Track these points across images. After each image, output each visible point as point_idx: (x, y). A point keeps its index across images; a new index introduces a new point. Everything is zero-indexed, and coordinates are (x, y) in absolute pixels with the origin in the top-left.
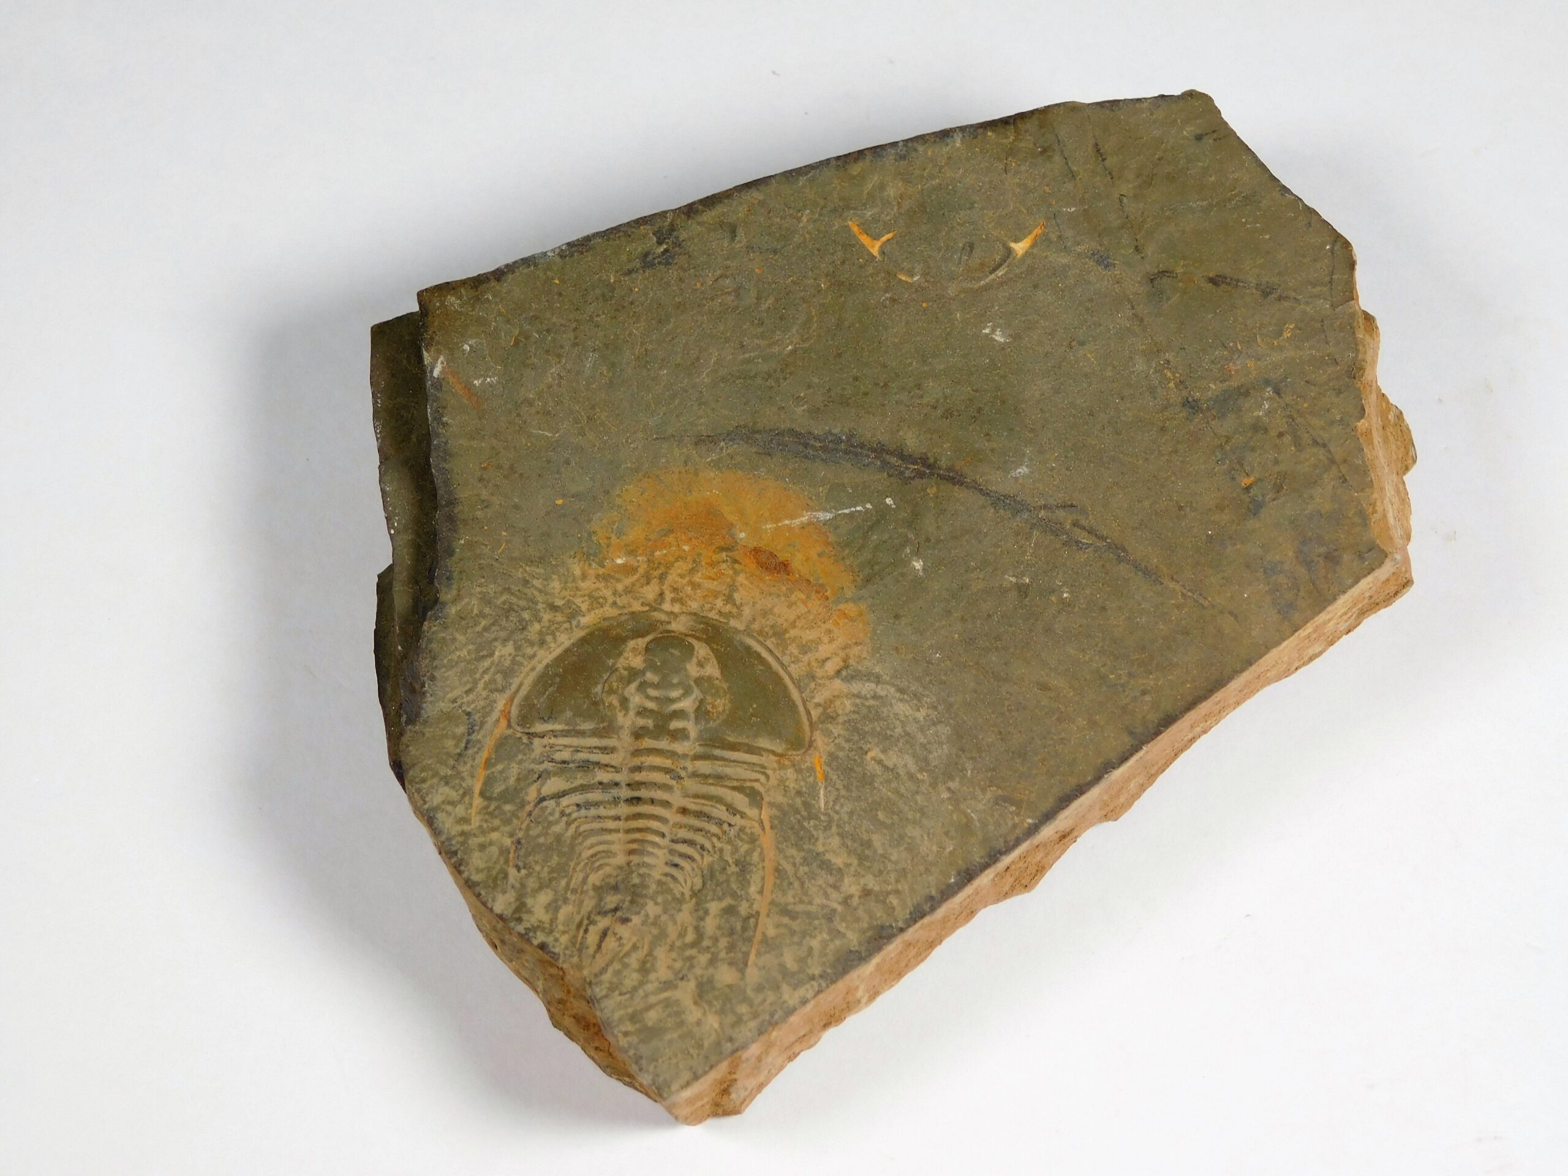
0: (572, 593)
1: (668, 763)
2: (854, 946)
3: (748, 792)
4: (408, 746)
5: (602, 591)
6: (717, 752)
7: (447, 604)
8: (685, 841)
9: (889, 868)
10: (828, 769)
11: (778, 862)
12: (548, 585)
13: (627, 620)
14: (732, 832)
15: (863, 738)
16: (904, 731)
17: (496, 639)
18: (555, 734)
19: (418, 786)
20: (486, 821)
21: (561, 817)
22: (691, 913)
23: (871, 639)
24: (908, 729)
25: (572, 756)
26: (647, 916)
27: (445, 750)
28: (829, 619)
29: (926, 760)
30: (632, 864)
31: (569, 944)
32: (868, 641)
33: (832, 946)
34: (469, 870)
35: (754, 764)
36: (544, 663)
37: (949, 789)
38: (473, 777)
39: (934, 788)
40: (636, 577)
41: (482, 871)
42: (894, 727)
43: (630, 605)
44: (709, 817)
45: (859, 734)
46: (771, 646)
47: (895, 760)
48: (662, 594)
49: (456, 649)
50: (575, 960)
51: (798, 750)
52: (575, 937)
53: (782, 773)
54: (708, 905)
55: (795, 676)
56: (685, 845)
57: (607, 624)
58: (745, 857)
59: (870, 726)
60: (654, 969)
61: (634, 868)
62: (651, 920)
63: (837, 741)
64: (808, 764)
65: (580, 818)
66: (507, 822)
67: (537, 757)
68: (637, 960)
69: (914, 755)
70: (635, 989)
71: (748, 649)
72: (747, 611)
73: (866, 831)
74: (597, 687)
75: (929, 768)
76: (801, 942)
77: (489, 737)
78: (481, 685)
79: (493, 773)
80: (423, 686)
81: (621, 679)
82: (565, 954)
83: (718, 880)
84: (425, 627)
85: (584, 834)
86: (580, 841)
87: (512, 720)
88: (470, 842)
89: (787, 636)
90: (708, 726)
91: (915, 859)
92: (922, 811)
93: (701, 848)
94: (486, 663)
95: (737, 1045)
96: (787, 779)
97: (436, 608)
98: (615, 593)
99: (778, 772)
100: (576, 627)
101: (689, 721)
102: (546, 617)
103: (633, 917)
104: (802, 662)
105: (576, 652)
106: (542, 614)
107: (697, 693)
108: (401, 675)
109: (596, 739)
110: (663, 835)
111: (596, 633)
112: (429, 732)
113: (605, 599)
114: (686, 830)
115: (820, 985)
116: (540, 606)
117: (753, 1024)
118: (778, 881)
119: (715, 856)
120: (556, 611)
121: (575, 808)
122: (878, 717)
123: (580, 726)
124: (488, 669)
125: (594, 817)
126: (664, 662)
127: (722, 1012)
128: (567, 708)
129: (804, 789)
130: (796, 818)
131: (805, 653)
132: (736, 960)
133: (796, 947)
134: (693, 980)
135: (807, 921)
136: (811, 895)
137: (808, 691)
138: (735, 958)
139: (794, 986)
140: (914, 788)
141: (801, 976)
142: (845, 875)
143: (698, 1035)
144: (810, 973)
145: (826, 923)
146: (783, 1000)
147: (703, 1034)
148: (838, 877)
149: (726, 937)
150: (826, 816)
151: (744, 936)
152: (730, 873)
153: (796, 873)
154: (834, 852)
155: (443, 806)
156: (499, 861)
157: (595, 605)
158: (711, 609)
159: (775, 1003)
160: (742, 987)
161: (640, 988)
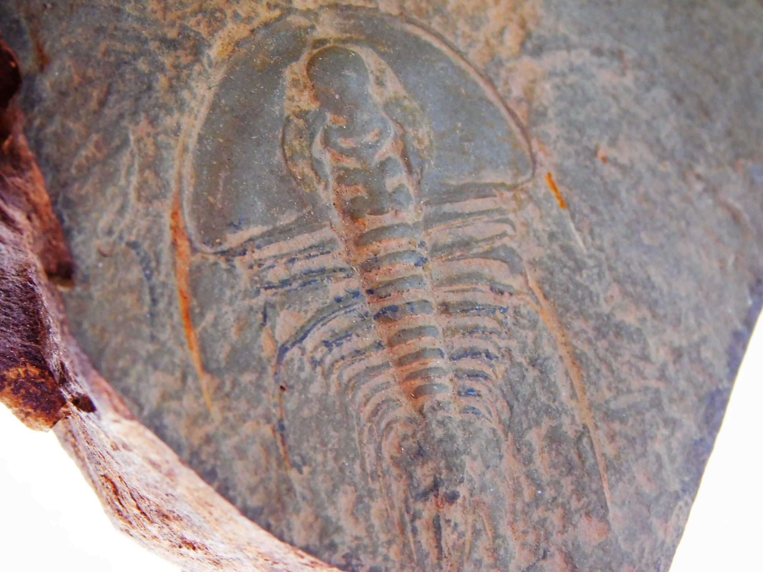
0: (179, 13)
6: (447, 208)
7: (33, 75)
9: (684, 310)
11: (571, 343)
12: (145, 8)
15: (584, 133)
16: (621, 109)
17: (121, 116)
20: (229, 409)
21: (314, 368)
22: (514, 456)
24: (623, 105)
26: (471, 480)
27: (131, 314)
33: (675, 444)
34: (240, 494)
37: (699, 178)
38: (181, 345)
39: (684, 180)
42: (609, 107)
43: (256, 13)
45: (578, 129)
47: (628, 154)
49: (78, 147)
52: (405, 545)
53: (524, 212)
54: (528, 438)
55: (479, 65)
59: (584, 113)
63: (558, 146)
69: (645, 140)
73: (639, 265)
75: (667, 154)
78: (132, 195)
85: (351, 385)
88: (223, 449)
89: (449, 8)
91: (703, 287)
92: (683, 216)
94: (126, 158)
96: (532, 219)
99: (519, 213)
100: (210, 65)
102: (167, 61)
103: (458, 489)
106: (161, 59)
113: (222, 11)
114: (461, 335)
116: (153, 45)
118: (583, 372)
120: (176, 49)
122: (587, 98)
123: (280, 220)
124: (131, 165)
129: (555, 228)
130: (564, 274)
131: (477, 28)
132: (592, 506)
133: (642, 461)
134: (557, 553)
135: (639, 418)
136: (626, 379)
137: (501, 83)
138: (590, 502)
139: (665, 517)
140: (662, 187)
141: (664, 499)
142: (647, 337)
144: (672, 491)
145: (657, 413)
146: (660, 541)
148: (642, 342)
149: (567, 476)
150: (593, 260)
151: (587, 467)
152: (531, 381)
153: (597, 354)
154: (620, 306)
155: (166, 405)
157: (215, 24)
159: (655, 550)
160: (614, 541)
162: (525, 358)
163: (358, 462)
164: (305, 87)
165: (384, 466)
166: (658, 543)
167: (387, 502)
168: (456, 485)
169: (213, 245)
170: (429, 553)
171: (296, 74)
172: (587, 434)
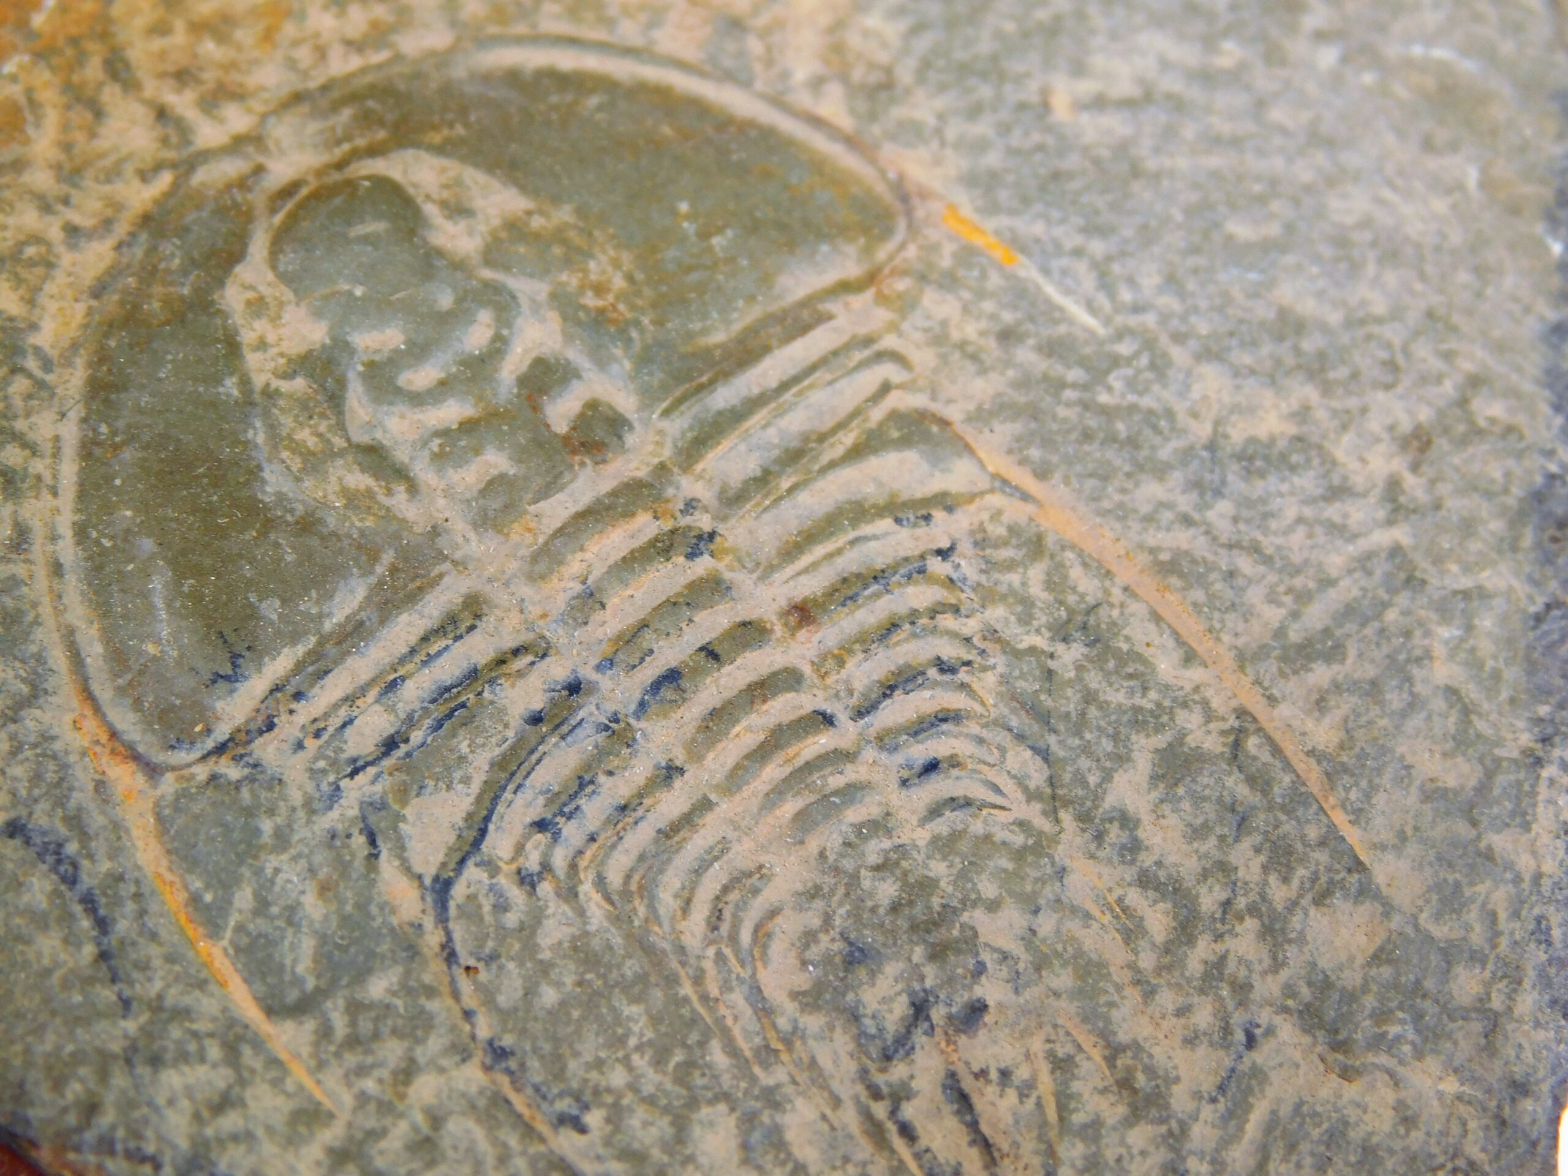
2: (1531, 599)
3: (895, 434)
6: (724, 397)
8: (888, 689)
9: (1397, 342)
10: (1004, 221)
11: (1141, 546)
13: (152, 250)
14: (968, 567)
15: (1002, 77)
20: (362, 1071)
22: (1092, 857)
25: (391, 709)
26: (1005, 956)
27: (58, 975)
33: (1485, 647)
35: (835, 353)
36: (66, 532)
37: (1321, 36)
38: (201, 985)
39: (1283, 62)
40: (52, 118)
43: (118, 206)
45: (984, 76)
46: (564, 28)
47: (1126, 69)
48: (162, 114)
53: (917, 319)
54: (1109, 801)
55: (690, 53)
58: (1061, 603)
59: (986, 34)
61: (848, 864)
62: (1025, 959)
63: (951, 137)
64: (949, 248)
65: (580, 852)
67: (310, 787)
68: (1104, 1091)
69: (1158, 21)
71: (513, 77)
73: (1249, 296)
74: (264, 482)
75: (1222, 24)
76: (1412, 694)
79: (240, 928)
83: (1068, 714)
85: (633, 887)
87: (141, 749)
88: (381, 1162)
91: (1429, 269)
93: (942, 671)
95: (1545, 1088)
96: (944, 324)
98: (46, 207)
99: (905, 326)
100: (47, 367)
101: (578, 376)
103: (978, 991)
104: (670, 6)
105: (114, 433)
109: (404, 618)
111: (113, 343)
113: (36, 239)
114: (861, 656)
118: (1198, 596)
119: (992, 661)
123: (329, 615)
125: (609, 822)
127: (1431, 1038)
129: (1008, 317)
130: (1068, 405)
132: (1324, 879)
133: (1416, 721)
134: (1278, 1020)
135: (1369, 631)
136: (1306, 561)
137: (758, 68)
138: (1316, 873)
139: (1518, 820)
140: (1240, 100)
141: (1502, 780)
142: (1326, 444)
143: (1435, 1150)
144: (1515, 754)
145: (1413, 599)
146: (1527, 877)
147: (1445, 1133)
148: (1316, 462)
149: (1237, 840)
150: (1128, 340)
151: (1279, 800)
152: (1072, 674)
153: (1215, 539)
154: (1235, 409)
155: (209, 1132)
156: (505, 1145)
157: (33, 275)
158: (321, 53)
159: (1523, 902)
160: (1409, 930)
161: (1184, 1159)
162: (1038, 631)
164: (281, 305)
165: (782, 1023)
166: (1526, 885)
168: (970, 988)
169: (192, 743)
170: (960, 1164)
171: (251, 288)
172: (1252, 727)
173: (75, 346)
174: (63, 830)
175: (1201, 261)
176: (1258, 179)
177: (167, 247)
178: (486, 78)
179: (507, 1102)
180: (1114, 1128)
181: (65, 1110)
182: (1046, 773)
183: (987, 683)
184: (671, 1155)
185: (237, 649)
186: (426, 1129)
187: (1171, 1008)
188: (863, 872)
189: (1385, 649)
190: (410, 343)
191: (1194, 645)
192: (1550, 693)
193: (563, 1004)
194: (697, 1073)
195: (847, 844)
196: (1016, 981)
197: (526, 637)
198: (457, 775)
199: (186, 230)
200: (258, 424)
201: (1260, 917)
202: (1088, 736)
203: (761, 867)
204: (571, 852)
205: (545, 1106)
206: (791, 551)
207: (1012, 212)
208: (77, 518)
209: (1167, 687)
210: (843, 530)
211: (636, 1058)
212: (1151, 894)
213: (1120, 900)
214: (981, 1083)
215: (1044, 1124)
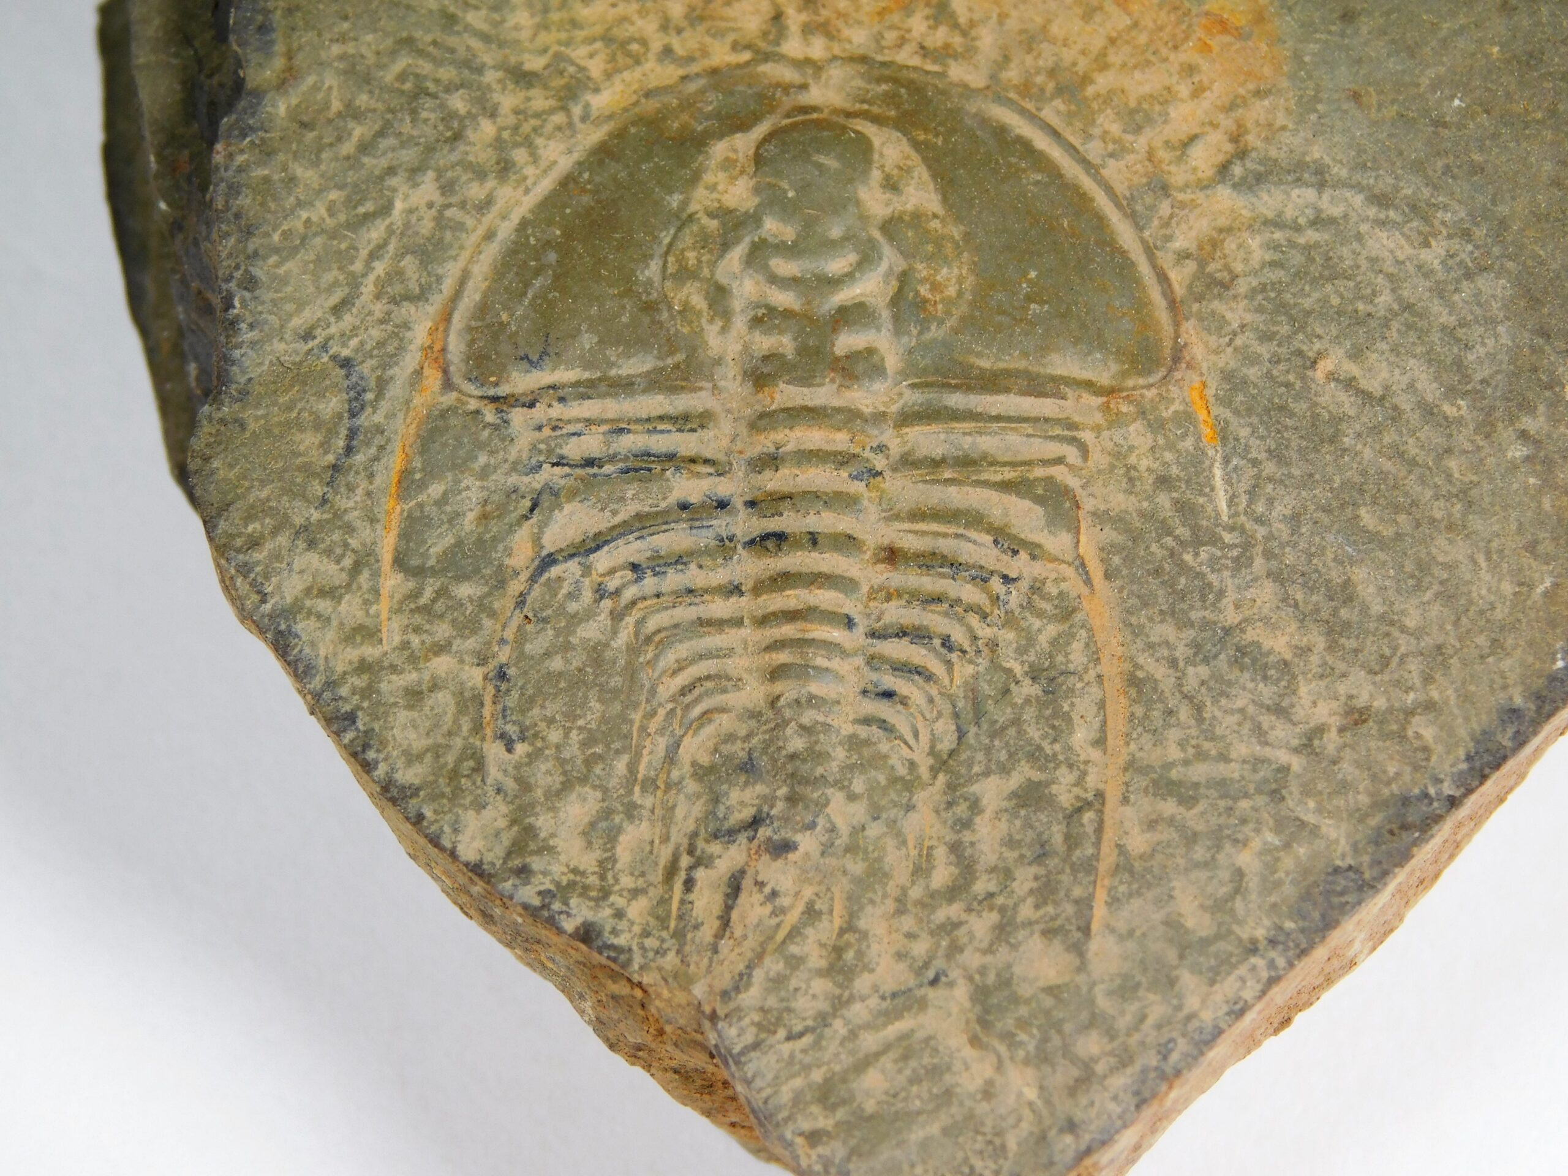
0: (563, 36)
1: (840, 440)
2: (1343, 856)
3: (1040, 491)
4: (207, 459)
5: (632, 23)
6: (956, 400)
7: (265, 92)
8: (902, 633)
9: (1403, 649)
10: (1227, 414)
11: (1132, 659)
12: (503, 21)
13: (702, 91)
14: (1015, 598)
15: (1302, 328)
16: (1399, 299)
17: (391, 171)
18: (558, 393)
19: (241, 557)
20: (417, 630)
22: (937, 812)
23: (1292, 77)
24: (1405, 293)
25: (607, 444)
26: (832, 829)
27: (300, 460)
28: (1187, 38)
29: (1459, 364)
30: (782, 702)
31: (652, 922)
32: (1285, 83)
33: (1288, 862)
35: (1047, 420)
36: (515, 218)
37: (1524, 435)
38: (373, 520)
39: (1488, 436)
41: (420, 757)
42: (1374, 293)
43: (705, 53)
44: (955, 566)
45: (1292, 320)
46: (1055, 121)
47: (1385, 374)
48: (777, 17)
49: (300, 204)
50: (671, 960)
51: (1150, 372)
52: (664, 902)
53: (1117, 435)
54: (975, 788)
55: (1121, 189)
56: (905, 641)
57: (651, 106)
58: (1051, 656)
59: (1316, 295)
60: (864, 965)
61: (788, 713)
63: (1239, 342)
64: (1177, 406)
66: (470, 627)
67: (525, 456)
68: (822, 945)
69: (1430, 359)
70: (823, 1020)
71: (1001, 132)
72: (987, 40)
73: (1335, 560)
74: (647, 266)
75: (1469, 387)
76: (1213, 858)
77: (401, 415)
78: (368, 288)
79: (421, 506)
80: (228, 305)
81: (704, 240)
82: (642, 948)
84: (219, 156)
85: (657, 638)
86: (650, 655)
87: (452, 368)
88: (384, 686)
89: (1090, 91)
90: (928, 336)
91: (1464, 620)
92: (1463, 494)
93: (943, 645)
94: (375, 233)
95: (1087, 1137)
96: (1131, 448)
97: (242, 104)
98: (664, 27)
99: (1105, 434)
100: (584, 119)
101: (878, 329)
102: (507, 101)
103: (798, 838)
104: (1133, 151)
105: (589, 182)
106: (496, 97)
107: (890, 258)
108: (174, 271)
110: (849, 623)
111: (633, 130)
112: (257, 419)
113: (644, 42)
114: (903, 602)
115: (1272, 964)
116: (491, 77)
117: (1120, 1081)
118: (1139, 711)
120: (530, 85)
121: (629, 575)
122: (1332, 273)
123: (620, 367)
124: (382, 246)
126: (804, 188)
127: (1042, 1058)
128: (584, 327)
129: (1175, 471)
130: (1163, 546)
131: (1138, 129)
132: (1059, 922)
133: (1202, 875)
134: (961, 982)
135: (1222, 803)
136: (1223, 737)
137: (1156, 222)
138: (1057, 916)
139: (1211, 975)
140: (1439, 440)
141: (1222, 946)
142: (1300, 678)
143: (989, 1123)
144: (1245, 936)
145: (1267, 804)
146: (1186, 1011)
147: (1003, 1118)
148: (1284, 683)
149: (1030, 864)
150: (1236, 534)
151: (1074, 859)
152: (1020, 701)
153: (1180, 685)
154: (1266, 620)
155: (308, 603)
156: (460, 727)
157: (621, 60)
158: (901, 42)
159: (1169, 1023)
160: (1084, 989)
161: (834, 1016)
162: (1022, 663)
163: (625, 758)
164: (742, 172)
166: (1181, 1015)
167: (658, 831)
168: (796, 831)
169: (482, 385)
170: (702, 924)
171: (735, 151)
172: (1097, 806)
173: (610, 117)
174: (373, 384)
175: (1326, 519)
176: (1406, 494)
177: (711, 96)
178: (984, 121)
179: (482, 704)
180: (810, 970)
181: (240, 535)
182: (954, 746)
183: (964, 671)
184: (547, 799)
185: (550, 350)
186: (424, 687)
187: (906, 929)
188: (793, 723)
189: (1222, 820)
190: (795, 243)
191: (1110, 737)
192: (1304, 918)
193: (560, 674)
194: (601, 766)
195: (797, 702)
196: (826, 849)
197: (720, 457)
198: (613, 506)
199: (732, 93)
200: (672, 231)
201: (1003, 917)
202: (997, 743)
203: (740, 680)
204: (640, 594)
205: (500, 722)
206: (917, 515)
207: (1237, 413)
208: (529, 216)
209: (1070, 748)
210: (958, 525)
211: (574, 734)
212: (953, 858)
213: (931, 848)
214: (755, 889)
215: (771, 938)
